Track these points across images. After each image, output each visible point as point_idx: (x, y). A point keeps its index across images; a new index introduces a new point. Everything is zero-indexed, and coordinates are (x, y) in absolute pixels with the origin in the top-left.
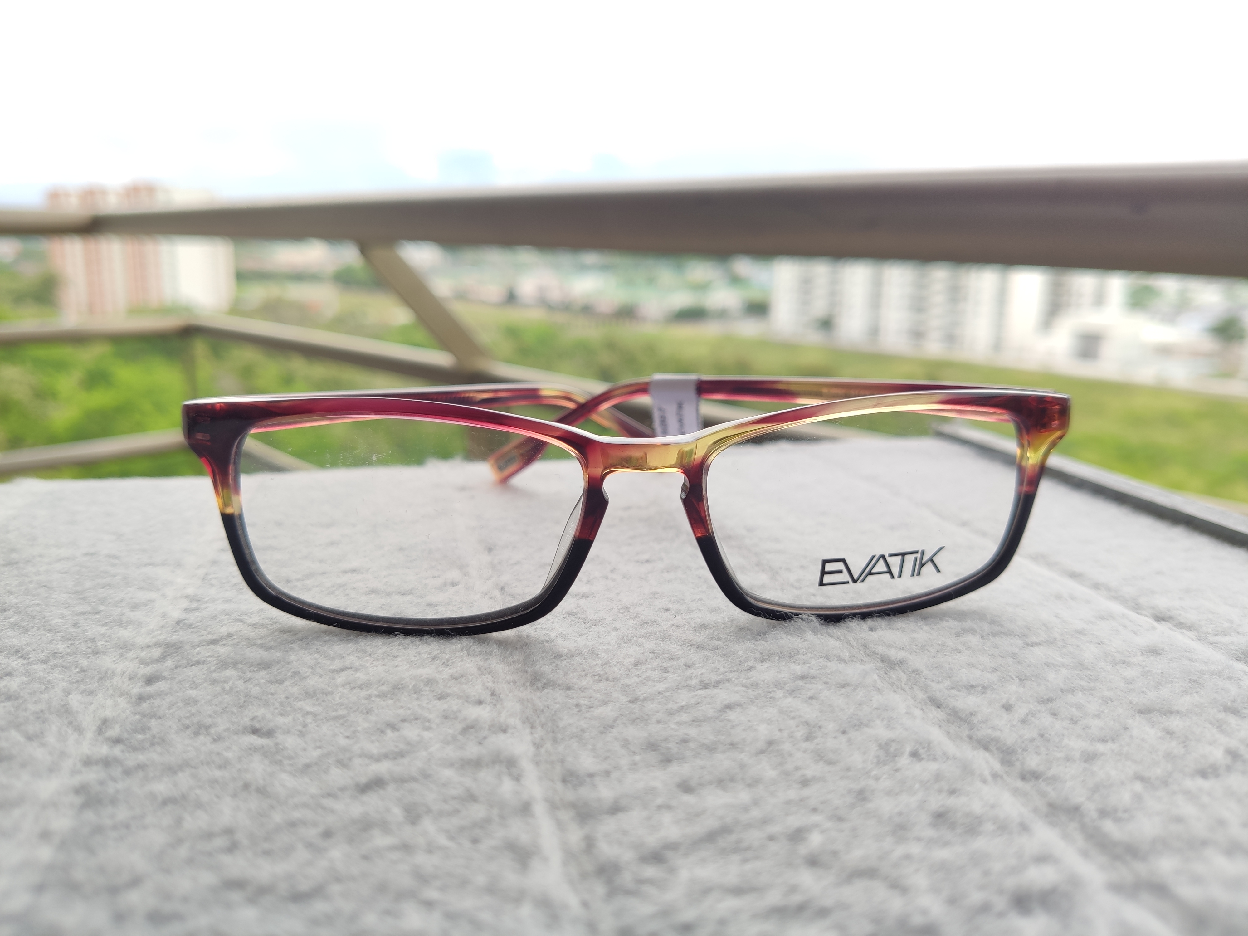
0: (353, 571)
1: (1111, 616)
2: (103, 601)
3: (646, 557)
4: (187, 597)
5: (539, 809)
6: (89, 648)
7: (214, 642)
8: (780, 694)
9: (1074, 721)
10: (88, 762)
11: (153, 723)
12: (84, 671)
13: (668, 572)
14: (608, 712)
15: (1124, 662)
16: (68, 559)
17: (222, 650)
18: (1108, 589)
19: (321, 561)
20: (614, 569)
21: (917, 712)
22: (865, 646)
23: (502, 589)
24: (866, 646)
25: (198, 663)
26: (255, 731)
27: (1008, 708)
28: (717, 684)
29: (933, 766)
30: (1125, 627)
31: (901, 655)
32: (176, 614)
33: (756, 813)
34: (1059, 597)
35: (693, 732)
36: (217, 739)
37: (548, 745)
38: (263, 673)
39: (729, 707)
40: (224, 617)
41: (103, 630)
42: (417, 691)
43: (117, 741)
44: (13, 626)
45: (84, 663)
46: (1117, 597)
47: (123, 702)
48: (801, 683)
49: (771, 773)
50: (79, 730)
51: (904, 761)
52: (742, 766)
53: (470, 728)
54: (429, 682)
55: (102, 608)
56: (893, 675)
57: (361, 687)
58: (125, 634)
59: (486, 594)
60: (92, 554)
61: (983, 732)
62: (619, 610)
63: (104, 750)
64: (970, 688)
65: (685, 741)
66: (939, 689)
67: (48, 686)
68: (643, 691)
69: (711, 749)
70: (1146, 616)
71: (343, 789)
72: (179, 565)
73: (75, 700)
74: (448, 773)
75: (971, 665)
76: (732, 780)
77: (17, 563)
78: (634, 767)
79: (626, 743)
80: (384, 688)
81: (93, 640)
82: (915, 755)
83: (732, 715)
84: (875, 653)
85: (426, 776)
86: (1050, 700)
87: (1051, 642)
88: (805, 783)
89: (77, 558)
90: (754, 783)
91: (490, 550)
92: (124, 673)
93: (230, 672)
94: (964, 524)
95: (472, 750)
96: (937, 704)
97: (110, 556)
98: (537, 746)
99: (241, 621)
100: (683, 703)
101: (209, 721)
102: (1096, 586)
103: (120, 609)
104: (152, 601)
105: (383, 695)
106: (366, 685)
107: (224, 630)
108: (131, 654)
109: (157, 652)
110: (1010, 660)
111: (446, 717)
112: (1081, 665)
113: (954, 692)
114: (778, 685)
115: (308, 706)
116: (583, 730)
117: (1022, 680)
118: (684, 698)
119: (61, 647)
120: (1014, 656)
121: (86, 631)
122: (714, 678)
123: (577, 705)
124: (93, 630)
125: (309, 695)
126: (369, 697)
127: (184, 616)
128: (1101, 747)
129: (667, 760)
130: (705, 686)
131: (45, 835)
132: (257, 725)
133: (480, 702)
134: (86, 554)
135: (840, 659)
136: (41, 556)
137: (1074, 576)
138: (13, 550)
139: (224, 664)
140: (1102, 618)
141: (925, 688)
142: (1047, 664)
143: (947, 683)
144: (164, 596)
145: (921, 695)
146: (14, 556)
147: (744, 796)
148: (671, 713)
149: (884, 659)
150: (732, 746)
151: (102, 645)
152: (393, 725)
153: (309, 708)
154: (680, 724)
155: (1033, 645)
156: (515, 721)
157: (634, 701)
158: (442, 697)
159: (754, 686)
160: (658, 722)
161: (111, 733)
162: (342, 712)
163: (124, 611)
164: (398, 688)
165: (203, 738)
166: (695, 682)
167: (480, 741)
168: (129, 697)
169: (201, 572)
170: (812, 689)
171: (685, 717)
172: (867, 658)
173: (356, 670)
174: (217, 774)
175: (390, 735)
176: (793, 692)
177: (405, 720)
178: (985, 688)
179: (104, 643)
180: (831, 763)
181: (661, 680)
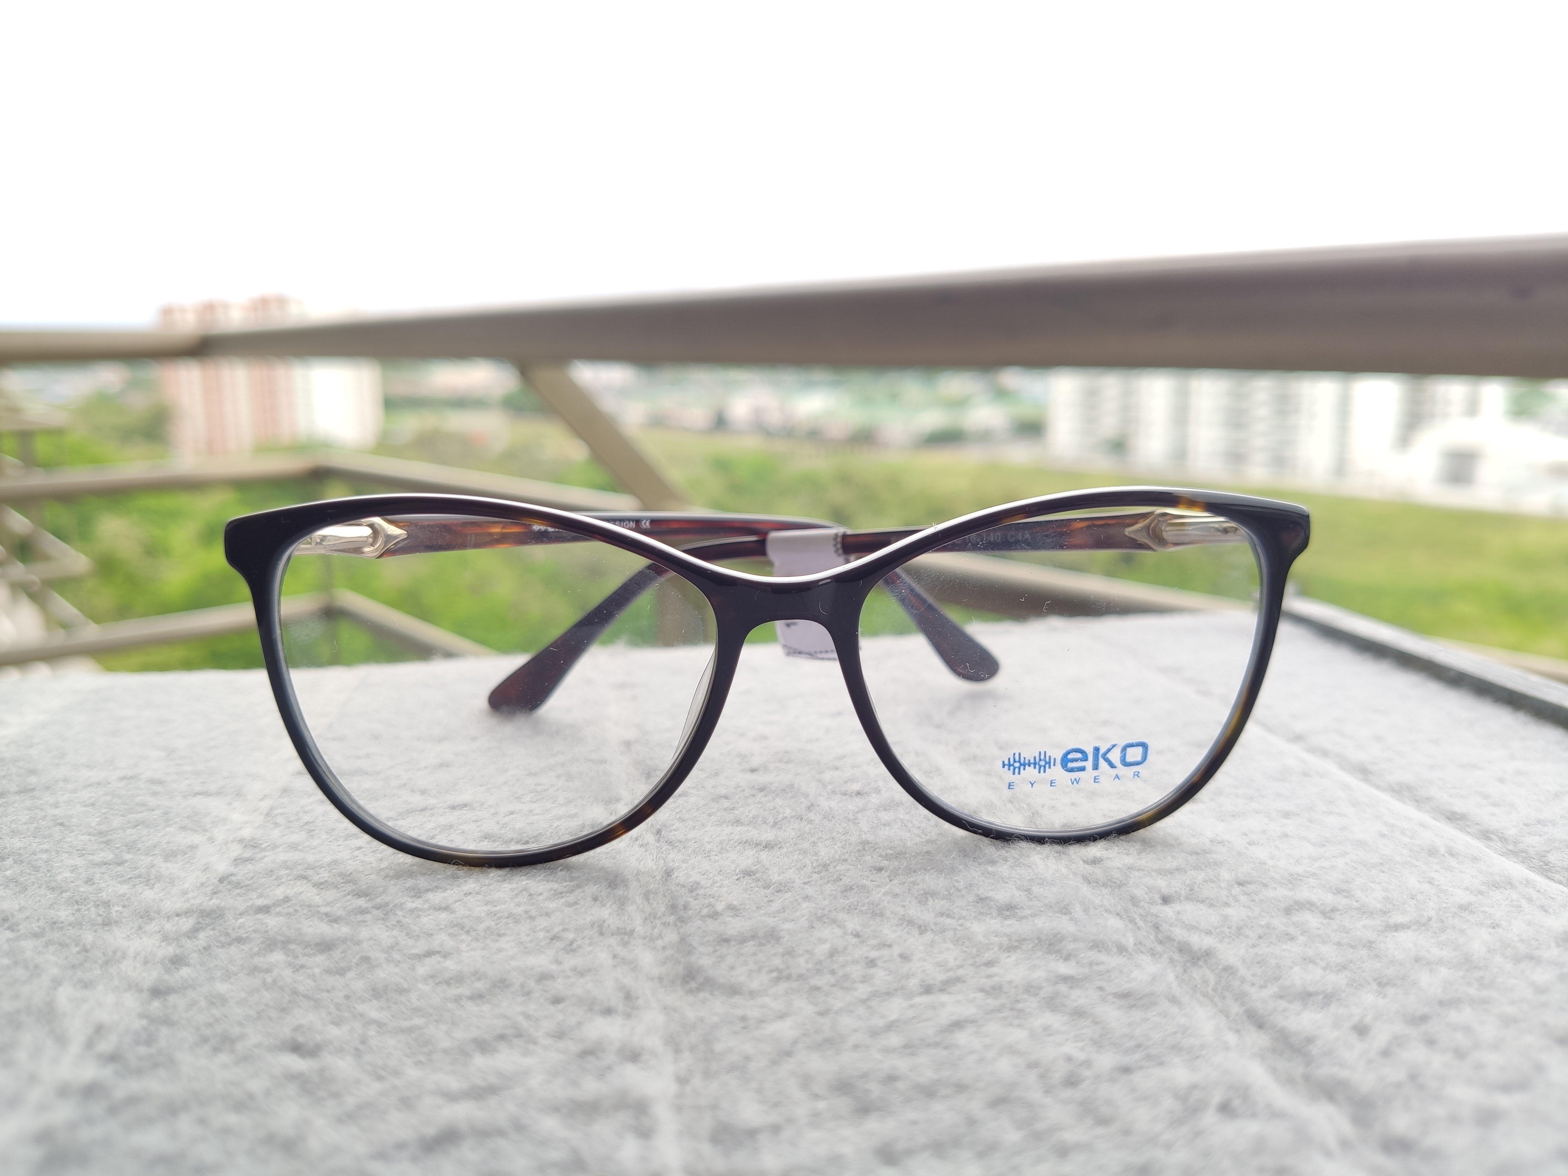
0: (463, 806)
1: (1509, 883)
2: (131, 847)
3: (856, 787)
4: (241, 841)
6: (100, 915)
7: (265, 910)
8: (1031, 1003)
9: (1460, 1054)
10: (63, 1091)
11: (163, 1032)
12: (86, 951)
13: (885, 810)
14: (785, 1029)
15: (1531, 958)
16: (98, 784)
17: (272, 922)
18: (1503, 839)
19: (423, 792)
20: (812, 805)
21: (1231, 1037)
22: (1156, 927)
24: (1157, 928)
25: (239, 940)
26: (296, 1048)
27: (1361, 1030)
28: (946, 987)
29: (1252, 1128)
30: (1530, 900)
31: (1208, 942)
32: (222, 866)
34: (1432, 852)
35: (903, 1064)
36: (243, 1060)
37: (697, 1081)
38: (320, 959)
39: (958, 1025)
40: (283, 872)
41: (123, 889)
42: (522, 992)
43: (111, 1058)
45: (89, 938)
46: (1517, 853)
47: (130, 1000)
48: (1063, 988)
49: (1013, 1136)
50: (62, 1040)
51: (1209, 1118)
52: (971, 1122)
53: (589, 1052)
54: (544, 977)
55: (128, 857)
56: (1197, 974)
57: (448, 983)
58: (149, 895)
60: (131, 778)
61: (1326, 1071)
62: (814, 868)
63: (90, 1073)
64: (1306, 997)
65: (891, 1079)
66: (1261, 998)
67: (34, 972)
69: (929, 1092)
70: (1560, 883)
71: (401, 1146)
72: (239, 794)
73: (64, 996)
74: (550, 1124)
75: (1308, 960)
76: (957, 1143)
77: (33, 790)
78: (815, 1119)
79: (806, 1081)
80: (480, 985)
81: (107, 904)
82: (1225, 1109)
83: (962, 1038)
84: (1170, 939)
85: (519, 1127)
86: (1424, 1019)
87: (1422, 925)
88: (1064, 1152)
89: (109, 784)
90: (988, 1150)
92: (137, 954)
93: (277, 957)
94: (1298, 738)
95: (589, 1087)
96: (1258, 1021)
97: (152, 781)
98: (682, 1080)
99: (305, 878)
100: (894, 1016)
101: (236, 1030)
102: (1486, 835)
103: (151, 858)
104: (193, 847)
105: (478, 997)
106: (459, 979)
107: (280, 892)
108: (153, 926)
109: (187, 924)
110: (1364, 952)
111: (560, 1035)
112: (1467, 963)
113: (1283, 1004)
114: (1031, 989)
115: (373, 1011)
116: (748, 1058)
117: (1382, 983)
118: (894, 1009)
119: (64, 914)
120: (1369, 945)
121: (100, 890)
122: (940, 977)
123: (744, 1018)
124: (111, 888)
125: (377, 993)
126: (457, 999)
127: (232, 869)
128: (1503, 1101)
129: (864, 1109)
130: (928, 990)
132: (301, 1039)
133: (608, 1011)
134: (123, 778)
135: (1121, 949)
136: (66, 780)
137: (1454, 818)
138: (32, 772)
139: (271, 944)
140: (1496, 886)
141: (1241, 997)
142: (1417, 960)
143: (1273, 989)
144: (211, 840)
145: (1235, 1009)
146: (33, 780)
148: (874, 1033)
149: (1184, 948)
150: (960, 1088)
151: (117, 911)
152: (483, 1046)
153: (374, 1014)
154: (887, 1051)
155: (1397, 927)
156: (654, 1042)
157: (821, 1014)
158: (557, 1000)
159: (996, 990)
160: (856, 1047)
161: (105, 1046)
162: (417, 1021)
163: (155, 862)
164: (502, 984)
165: (224, 1058)
166: (913, 983)
167: (602, 1074)
168: (140, 990)
169: (266, 805)
170: (1079, 997)
171: (894, 1040)
172: (1159, 948)
173: (446, 955)
174: (232, 1119)
175: (479, 1061)
176: (1052, 1004)
177: (502, 1037)
178: (1328, 998)
179: (120, 908)
180: (1103, 1121)
181: (865, 979)
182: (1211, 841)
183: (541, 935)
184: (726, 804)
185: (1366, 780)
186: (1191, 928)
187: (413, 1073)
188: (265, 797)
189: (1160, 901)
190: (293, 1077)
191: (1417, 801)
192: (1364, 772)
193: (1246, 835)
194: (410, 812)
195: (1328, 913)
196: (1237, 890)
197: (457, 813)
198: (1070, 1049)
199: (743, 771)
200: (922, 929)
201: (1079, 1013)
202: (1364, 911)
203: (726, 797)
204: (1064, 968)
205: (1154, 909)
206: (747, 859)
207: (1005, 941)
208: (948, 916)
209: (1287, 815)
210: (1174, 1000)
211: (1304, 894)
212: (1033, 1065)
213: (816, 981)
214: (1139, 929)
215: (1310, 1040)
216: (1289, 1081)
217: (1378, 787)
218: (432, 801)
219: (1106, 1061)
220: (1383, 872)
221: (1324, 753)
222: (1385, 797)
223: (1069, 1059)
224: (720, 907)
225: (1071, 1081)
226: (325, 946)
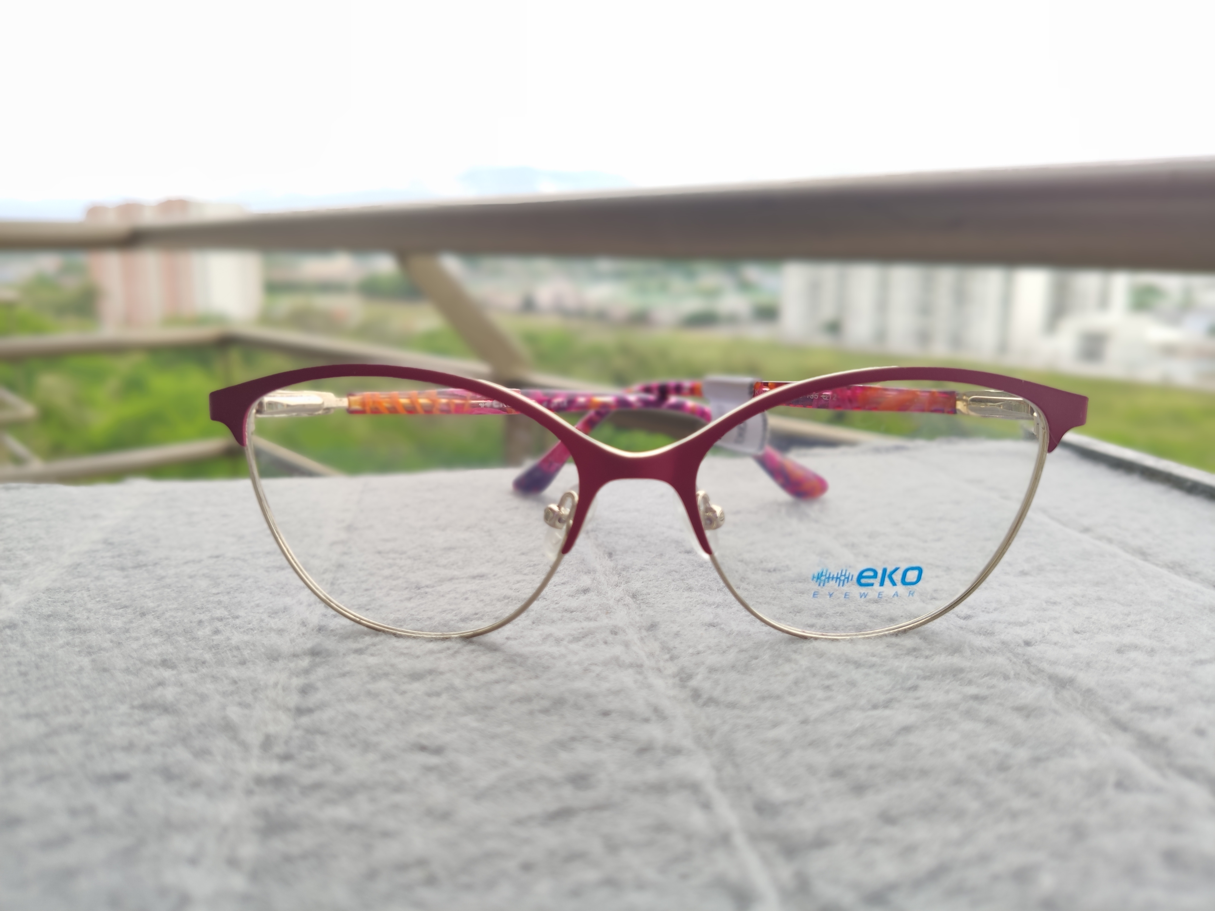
0: (481, 576)
2: (238, 606)
5: (739, 840)
6: (235, 657)
8: (954, 715)
10: (259, 781)
11: (319, 739)
12: (236, 682)
14: (782, 734)
16: (194, 561)
19: (446, 567)
21: (1105, 737)
22: (1027, 662)
23: (634, 596)
24: (1029, 663)
25: (350, 673)
26: (423, 748)
27: (1201, 733)
28: (887, 704)
29: (1144, 799)
31: (1069, 673)
32: (315, 620)
33: (969, 851)
35: (878, 757)
36: (387, 757)
37: (729, 769)
38: (417, 685)
39: (906, 729)
41: (246, 637)
42: (577, 707)
43: (286, 757)
44: (156, 632)
45: (234, 673)
47: (283, 717)
48: (974, 704)
49: (974, 806)
50: (245, 746)
51: (1110, 792)
52: (941, 795)
53: (645, 749)
54: (589, 696)
56: (1067, 694)
57: (520, 701)
59: (619, 601)
60: (217, 557)
61: (1184, 760)
63: (274, 768)
64: (1152, 709)
65: (872, 768)
66: (1122, 709)
67: (203, 698)
68: (814, 713)
69: (902, 776)
71: (532, 817)
73: (234, 713)
75: (1145, 685)
76: (934, 810)
77: (145, 565)
78: (827, 795)
79: (811, 769)
80: (546, 703)
81: (238, 648)
82: (1120, 785)
83: (913, 738)
84: (1040, 671)
85: (612, 803)
88: (1014, 815)
89: (203, 561)
90: (959, 814)
91: (610, 555)
92: (276, 684)
93: (383, 685)
94: (1086, 530)
95: (652, 774)
96: (1121, 726)
97: (235, 559)
98: (718, 769)
100: (858, 724)
101: (374, 738)
103: (259, 615)
104: (288, 607)
105: (545, 711)
106: (526, 699)
108: (280, 664)
109: (305, 662)
110: (1184, 679)
113: (1137, 715)
114: (951, 706)
115: (470, 721)
116: (761, 754)
117: (1206, 701)
118: (857, 718)
120: (1187, 674)
121: (228, 639)
122: (881, 698)
123: (748, 726)
124: (236, 637)
125: (470, 710)
126: (531, 713)
127: (323, 622)
129: (859, 789)
130: (875, 707)
131: (233, 862)
132: (425, 742)
133: (647, 720)
134: (211, 557)
135: (1006, 677)
136: (167, 558)
139: (375, 676)
141: (1105, 710)
143: (1127, 704)
145: (1103, 718)
146: (141, 558)
147: (954, 831)
148: (849, 736)
149: (1052, 677)
150: (924, 773)
151: (248, 653)
152: (563, 745)
153: (474, 724)
154: (860, 748)
155: (1201, 662)
156: (687, 743)
157: (805, 722)
158: (606, 714)
159: (926, 706)
160: (839, 745)
161: (279, 749)
162: (507, 728)
163: (263, 618)
164: (559, 702)
165: (372, 757)
166: (863, 702)
167: (660, 764)
168: (289, 710)
169: (328, 576)
170: (986, 710)
171: (863, 741)
172: (1033, 677)
173: (511, 682)
174: (398, 798)
175: (564, 756)
176: (969, 714)
177: (573, 739)
178: (1168, 711)
179: (249, 651)
180: (1035, 795)
181: (828, 699)
182: (1046, 603)
183: (577, 667)
184: (677, 576)
185: (1146, 560)
186: (1053, 663)
187: (518, 764)
188: (325, 571)
189: (1023, 645)
190: (429, 769)
191: (1189, 575)
192: (1143, 554)
193: (1070, 598)
194: (442, 581)
195: (1152, 652)
196: (1076, 636)
197: (477, 581)
198: (993, 745)
199: (680, 552)
200: (858, 665)
201: (990, 722)
202: (1174, 650)
203: (676, 572)
204: (972, 690)
205: (1020, 650)
206: (708, 616)
207: (920, 672)
208: (874, 655)
209: (1097, 584)
210: (1056, 712)
211: (1128, 638)
212: (971, 757)
213: (791, 700)
214: (1014, 663)
215: (1165, 739)
216: (1157, 767)
217: (1157, 565)
218: (456, 573)
219: (1022, 754)
220: (1181, 624)
221: (1110, 541)
222: (1164, 571)
223: (995, 752)
224: (700, 648)
225: (1003, 767)
226: (416, 676)
